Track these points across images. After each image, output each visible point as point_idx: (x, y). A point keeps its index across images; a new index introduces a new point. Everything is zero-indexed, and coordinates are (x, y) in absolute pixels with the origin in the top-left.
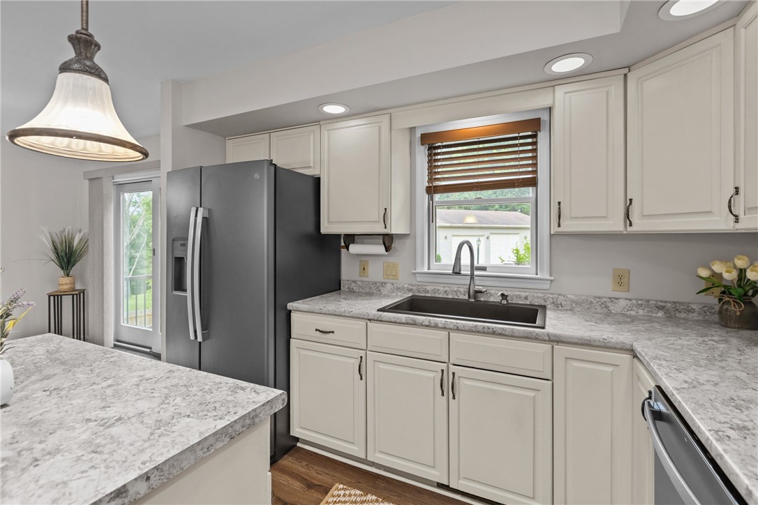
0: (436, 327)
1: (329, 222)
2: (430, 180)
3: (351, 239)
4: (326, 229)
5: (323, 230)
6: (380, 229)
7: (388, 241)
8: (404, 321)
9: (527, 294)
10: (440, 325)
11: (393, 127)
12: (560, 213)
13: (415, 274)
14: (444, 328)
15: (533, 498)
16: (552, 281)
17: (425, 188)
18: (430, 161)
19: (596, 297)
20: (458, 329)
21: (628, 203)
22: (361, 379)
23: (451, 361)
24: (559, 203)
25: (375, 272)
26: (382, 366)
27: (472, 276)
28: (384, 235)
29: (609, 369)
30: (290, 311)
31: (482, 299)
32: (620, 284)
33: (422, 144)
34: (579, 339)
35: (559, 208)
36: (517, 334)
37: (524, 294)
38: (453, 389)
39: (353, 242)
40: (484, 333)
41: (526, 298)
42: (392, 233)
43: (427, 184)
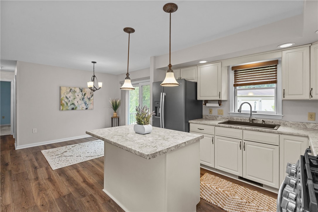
0: (238, 128)
1: (200, 96)
2: (235, 82)
3: (206, 102)
4: (199, 98)
5: (198, 99)
6: (218, 98)
7: (220, 102)
8: (227, 126)
9: (273, 121)
10: (240, 128)
11: (222, 66)
12: (284, 93)
13: (229, 113)
14: (241, 129)
15: (272, 182)
16: (283, 116)
17: (233, 84)
18: (235, 76)
19: (301, 122)
20: (246, 129)
21: (311, 89)
22: (213, 144)
23: (243, 139)
24: (284, 90)
25: (215, 112)
26: (220, 140)
27: (251, 114)
28: (219, 100)
29: (300, 143)
30: (189, 123)
31: (255, 122)
32: (311, 118)
33: (232, 70)
34: (289, 133)
35: (284, 92)
36: (267, 131)
37: (271, 121)
38: (244, 147)
39: (207, 103)
40: (255, 131)
41: (272, 122)
42: (222, 100)
43: (234, 83)
